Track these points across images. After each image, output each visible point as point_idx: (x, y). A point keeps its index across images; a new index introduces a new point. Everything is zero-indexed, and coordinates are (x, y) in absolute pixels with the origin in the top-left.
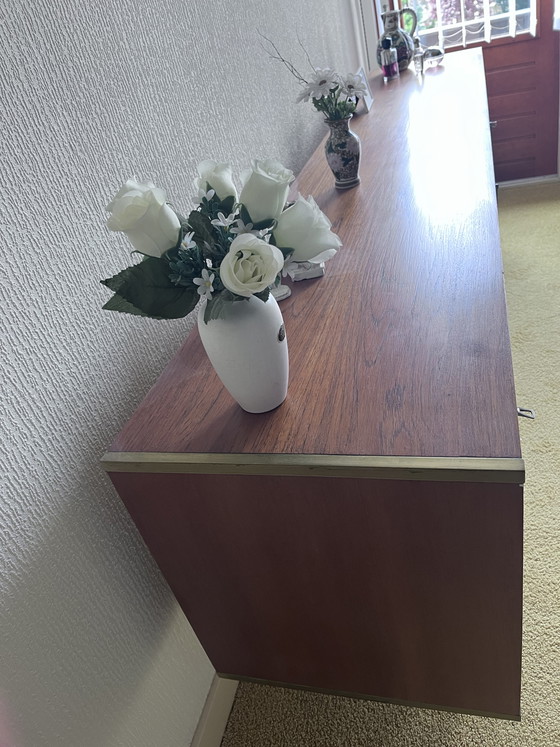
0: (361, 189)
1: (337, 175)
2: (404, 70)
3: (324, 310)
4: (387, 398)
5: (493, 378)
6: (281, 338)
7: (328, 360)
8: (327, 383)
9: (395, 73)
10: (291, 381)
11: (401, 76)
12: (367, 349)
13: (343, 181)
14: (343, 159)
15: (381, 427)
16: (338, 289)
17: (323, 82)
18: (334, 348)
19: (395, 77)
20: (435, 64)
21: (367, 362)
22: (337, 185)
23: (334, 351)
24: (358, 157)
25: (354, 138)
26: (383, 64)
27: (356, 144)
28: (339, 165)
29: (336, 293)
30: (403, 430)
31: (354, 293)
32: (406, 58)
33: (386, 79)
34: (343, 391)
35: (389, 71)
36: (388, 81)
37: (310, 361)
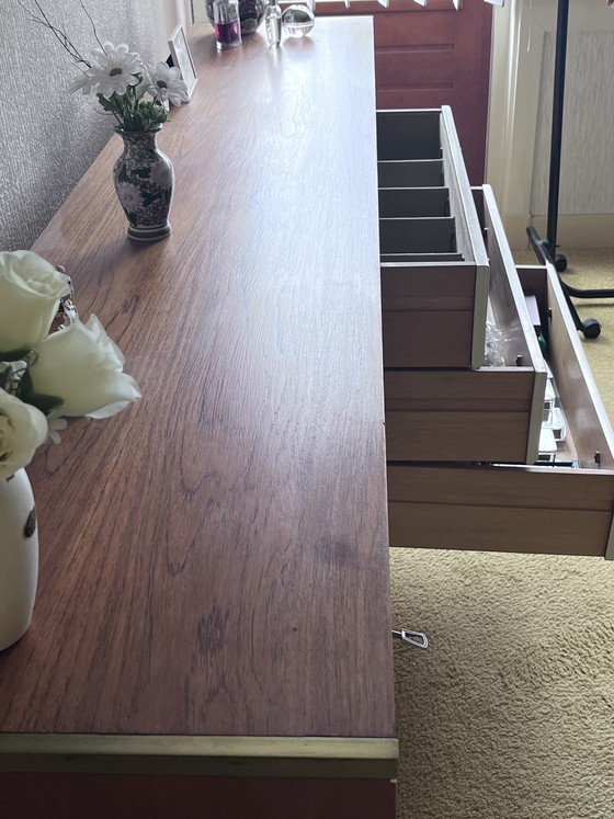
0: (172, 246)
1: (132, 217)
2: (249, 35)
3: (102, 465)
4: (199, 632)
5: (360, 602)
6: (28, 532)
7: (105, 559)
8: (101, 602)
9: (234, 37)
10: (40, 596)
11: (245, 45)
12: (171, 543)
13: (142, 229)
14: (144, 195)
15: (187, 684)
16: (127, 427)
17: (116, 72)
18: (116, 538)
19: (235, 44)
20: (299, 34)
21: (170, 568)
22: (130, 232)
23: (116, 543)
24: (168, 193)
25: (163, 163)
26: (216, 21)
27: (166, 174)
28: (137, 202)
29: (123, 436)
30: (222, 690)
31: (154, 437)
32: (253, 15)
33: (219, 45)
34: (129, 618)
35: (225, 33)
36: (223, 49)
37: (73, 560)
